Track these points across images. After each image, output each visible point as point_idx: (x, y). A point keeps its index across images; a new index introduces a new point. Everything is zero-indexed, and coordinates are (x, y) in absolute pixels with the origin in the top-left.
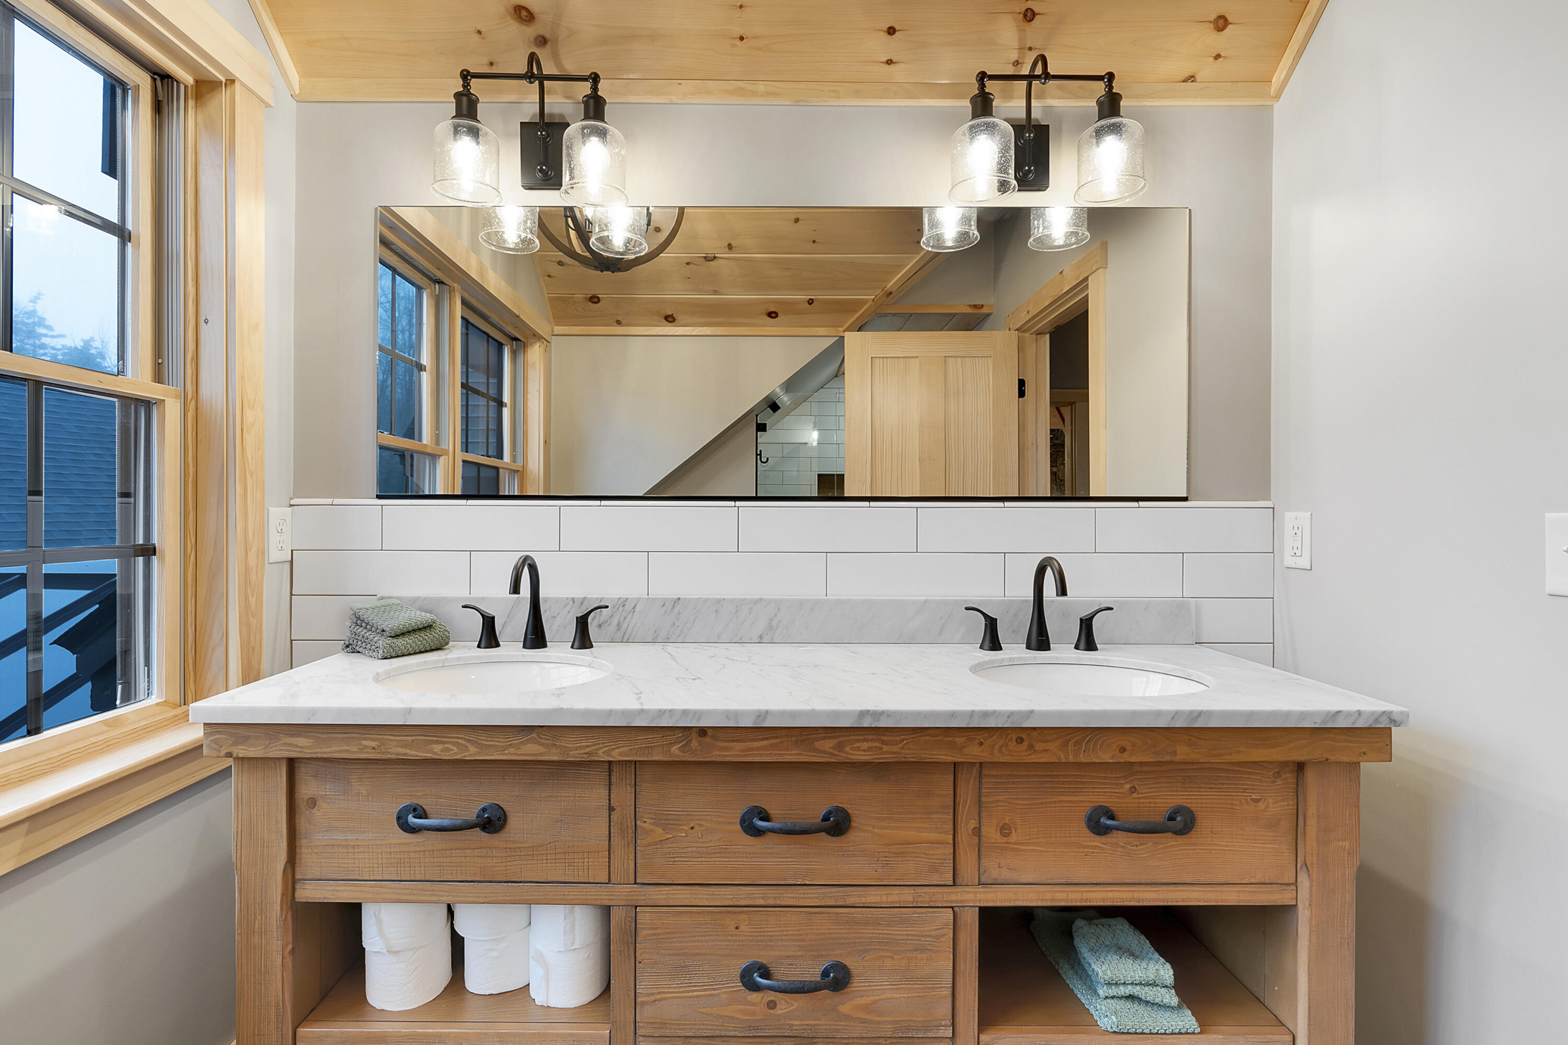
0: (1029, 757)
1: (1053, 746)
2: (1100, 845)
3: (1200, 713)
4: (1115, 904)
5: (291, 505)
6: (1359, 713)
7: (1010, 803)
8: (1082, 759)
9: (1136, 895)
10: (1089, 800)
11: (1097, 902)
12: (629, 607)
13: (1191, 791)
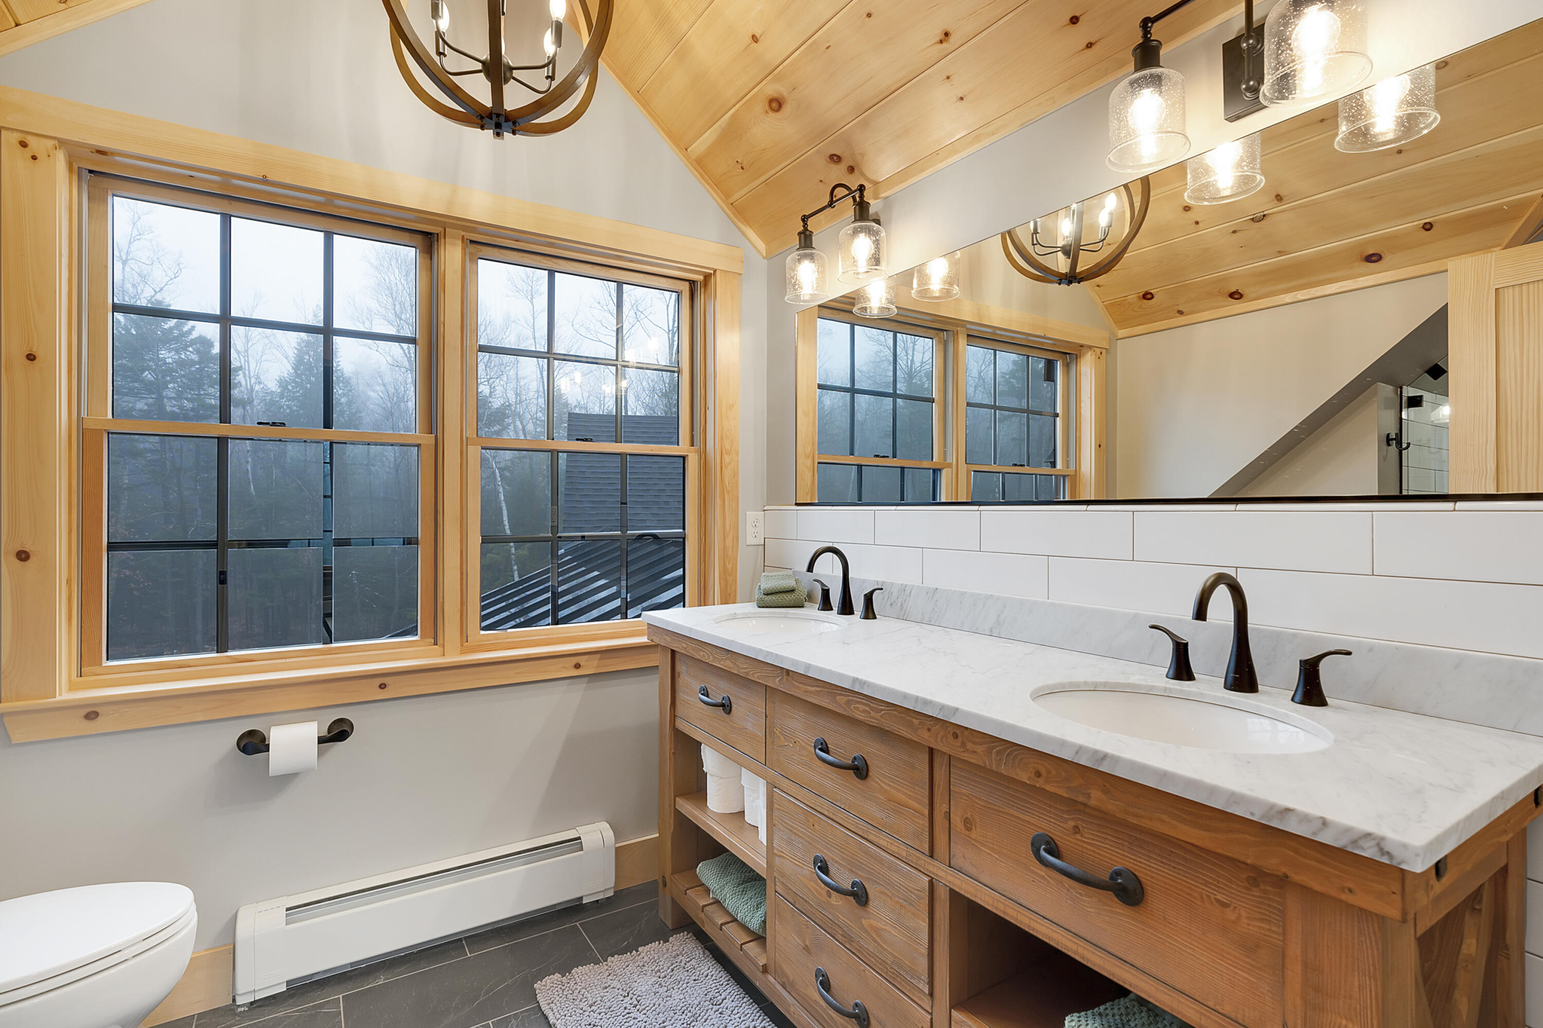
0: (962, 754)
1: (980, 749)
2: (1046, 876)
3: (1105, 757)
4: (1060, 948)
5: (764, 510)
6: (1324, 823)
7: (972, 800)
8: (1003, 770)
9: (1080, 950)
10: (1035, 823)
11: (1043, 936)
12: (907, 592)
13: (1140, 857)
